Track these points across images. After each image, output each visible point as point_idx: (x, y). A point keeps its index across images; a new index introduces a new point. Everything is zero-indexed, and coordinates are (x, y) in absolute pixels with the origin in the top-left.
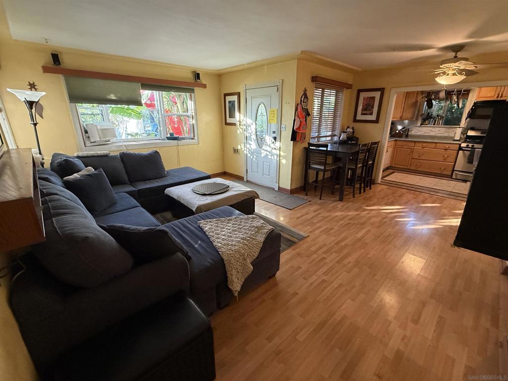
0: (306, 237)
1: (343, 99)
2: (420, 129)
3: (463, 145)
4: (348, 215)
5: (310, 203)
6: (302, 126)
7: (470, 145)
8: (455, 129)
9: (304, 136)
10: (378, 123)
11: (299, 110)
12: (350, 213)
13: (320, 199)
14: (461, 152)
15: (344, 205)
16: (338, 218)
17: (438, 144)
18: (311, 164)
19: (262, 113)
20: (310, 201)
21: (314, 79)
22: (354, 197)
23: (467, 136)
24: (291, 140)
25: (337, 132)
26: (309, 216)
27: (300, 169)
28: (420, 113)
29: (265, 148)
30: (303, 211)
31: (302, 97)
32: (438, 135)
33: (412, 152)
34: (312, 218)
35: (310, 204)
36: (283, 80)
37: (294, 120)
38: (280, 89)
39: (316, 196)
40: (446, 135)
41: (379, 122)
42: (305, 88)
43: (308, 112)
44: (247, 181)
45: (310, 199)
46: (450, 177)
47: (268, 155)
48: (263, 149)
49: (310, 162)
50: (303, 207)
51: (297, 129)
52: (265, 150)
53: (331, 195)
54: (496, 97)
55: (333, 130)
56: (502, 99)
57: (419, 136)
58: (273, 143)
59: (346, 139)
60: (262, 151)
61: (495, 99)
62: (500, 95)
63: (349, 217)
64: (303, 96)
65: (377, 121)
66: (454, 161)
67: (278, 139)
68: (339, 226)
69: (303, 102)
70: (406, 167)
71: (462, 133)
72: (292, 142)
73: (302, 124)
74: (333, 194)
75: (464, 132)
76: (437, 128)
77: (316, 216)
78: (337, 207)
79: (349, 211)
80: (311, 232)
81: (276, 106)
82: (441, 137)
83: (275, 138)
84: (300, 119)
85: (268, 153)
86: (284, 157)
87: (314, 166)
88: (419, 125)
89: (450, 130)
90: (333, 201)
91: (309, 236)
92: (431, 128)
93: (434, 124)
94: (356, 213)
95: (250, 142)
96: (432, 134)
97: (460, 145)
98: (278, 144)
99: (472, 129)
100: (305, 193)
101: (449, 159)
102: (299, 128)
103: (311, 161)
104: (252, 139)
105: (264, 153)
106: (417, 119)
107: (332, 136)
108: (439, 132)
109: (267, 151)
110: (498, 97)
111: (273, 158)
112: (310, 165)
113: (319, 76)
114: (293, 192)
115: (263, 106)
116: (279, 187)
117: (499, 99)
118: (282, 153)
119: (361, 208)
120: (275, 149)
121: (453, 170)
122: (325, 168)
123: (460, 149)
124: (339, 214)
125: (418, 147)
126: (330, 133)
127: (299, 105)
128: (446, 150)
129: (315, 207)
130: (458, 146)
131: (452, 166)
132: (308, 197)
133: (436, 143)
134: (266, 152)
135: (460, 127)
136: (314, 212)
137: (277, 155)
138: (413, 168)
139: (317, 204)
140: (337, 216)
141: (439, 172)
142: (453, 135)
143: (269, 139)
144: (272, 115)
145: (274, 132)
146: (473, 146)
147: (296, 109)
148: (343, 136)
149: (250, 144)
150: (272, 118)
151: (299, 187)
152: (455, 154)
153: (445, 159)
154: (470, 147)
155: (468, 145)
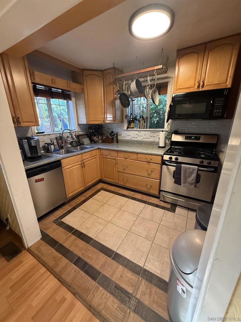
2: (128, 133)
3: (166, 157)
7: (174, 158)
8: (158, 134)
14: (164, 167)
17: (139, 155)
23: (171, 141)
28: (125, 115)
32: (144, 140)
33: (117, 164)
40: (151, 140)
54: (196, 87)
56: (204, 89)
61: (195, 89)
62: (201, 84)
66: (158, 177)
70: (115, 181)
71: (166, 138)
75: (168, 137)
76: (143, 132)
82: (147, 142)
88: (126, 129)
89: (155, 134)
92: (137, 133)
96: (139, 139)
97: (163, 157)
99: (176, 133)
101: (153, 175)
108: (145, 137)
110: (199, 87)
117: (201, 89)
121: (160, 190)
123: (163, 162)
125: (121, 158)
128: (149, 162)
130: (160, 158)
131: (158, 184)
133: (137, 153)
135: (163, 131)
138: (122, 184)
141: (145, 190)
142: (157, 140)
146: (177, 159)
152: (159, 168)
153: (149, 174)
154: (173, 160)
155: (171, 158)
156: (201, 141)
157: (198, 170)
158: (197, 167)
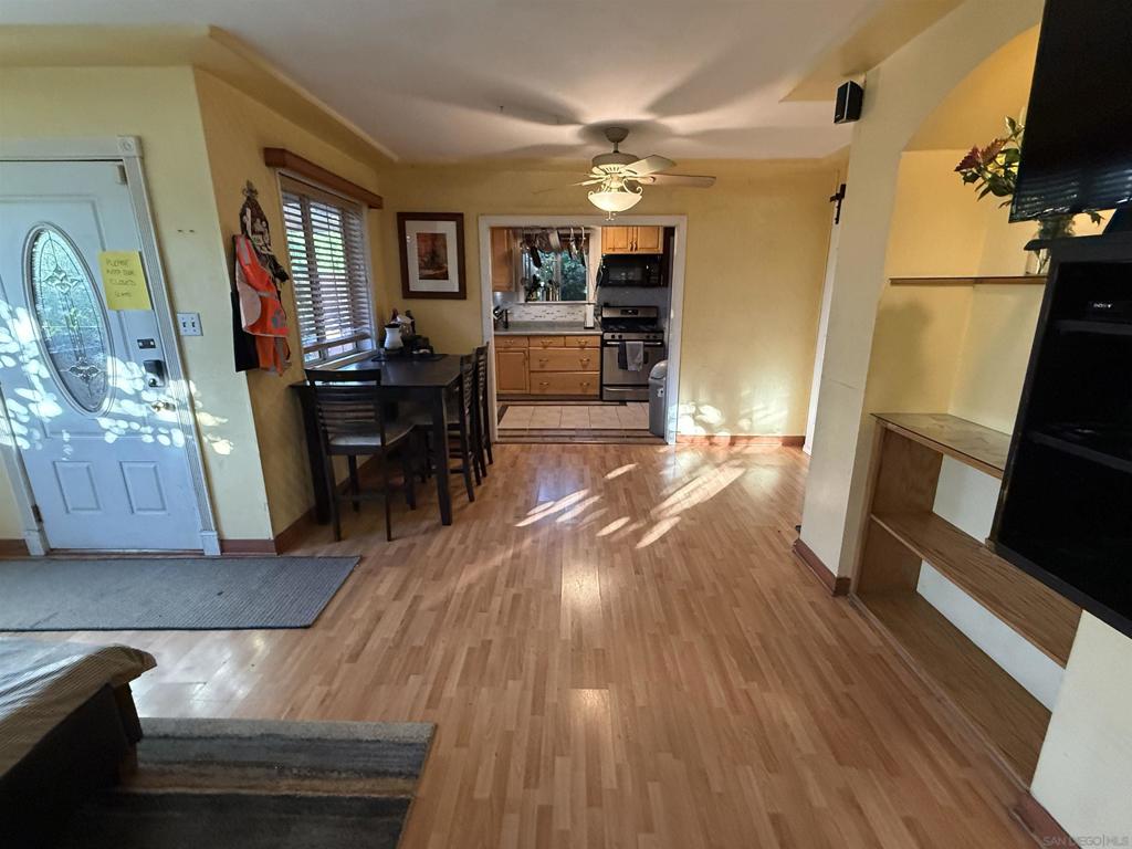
0: (431, 739)
1: (366, 235)
2: (527, 309)
3: (606, 336)
4: (497, 568)
5: (364, 566)
6: (269, 316)
7: (616, 335)
8: (583, 307)
9: (284, 353)
10: (465, 298)
11: (246, 258)
12: (497, 560)
13: (389, 539)
14: (605, 349)
15: (465, 537)
16: (477, 589)
17: (567, 339)
18: (330, 437)
19: (58, 270)
20: (362, 559)
21: (275, 157)
22: (472, 499)
23: (604, 318)
24: (238, 369)
25: (369, 327)
26: (388, 630)
27: (291, 461)
28: (520, 278)
29: (115, 409)
30: (359, 614)
31: (243, 214)
32: (558, 319)
33: (528, 358)
34: (404, 630)
35: (369, 572)
36: (140, 141)
37: (235, 296)
38: (134, 171)
39: (371, 530)
40: (569, 318)
41: (468, 297)
42: (249, 184)
43: (277, 266)
44: (51, 553)
45: (357, 552)
46: (601, 398)
47: (138, 433)
48: (106, 414)
49: (326, 432)
50: (350, 595)
51: (253, 327)
52: (117, 417)
53: (410, 513)
54: (629, 248)
55: (356, 321)
56: (637, 252)
57: (527, 325)
58: (154, 384)
59: (402, 345)
60: (105, 423)
61: (628, 252)
62: (634, 246)
63: (502, 578)
64: (249, 211)
65: (461, 294)
66: (598, 368)
67: (173, 365)
68: (498, 623)
69: (253, 232)
70: (524, 392)
71: (595, 313)
72: (243, 373)
73: (270, 309)
74: (413, 507)
75: (598, 312)
76: (555, 307)
77: (411, 612)
78: (453, 551)
79: (490, 552)
80: (433, 702)
81: (129, 242)
83: (158, 368)
84: (257, 290)
85: (135, 426)
86: (219, 432)
87: (342, 442)
88: (523, 302)
89: (576, 310)
90: (426, 532)
91: (436, 727)
92: (544, 307)
93: (548, 299)
94: (511, 552)
95: (23, 392)
96: (549, 318)
97: (602, 336)
98: (176, 388)
99: (607, 305)
100: (329, 530)
101: (591, 366)
102: (261, 323)
103: (328, 429)
104: (35, 380)
105: (112, 431)
106: (517, 290)
107: (357, 339)
108: (558, 314)
109: (128, 418)
111: (164, 440)
112: (327, 441)
113: (289, 149)
114: (284, 542)
115: (56, 237)
116: (222, 542)
117: (634, 252)
118: (206, 419)
119: (508, 527)
120: (167, 406)
121: (602, 386)
122: (383, 441)
123: (604, 343)
124: (471, 574)
125: (536, 347)
126: (348, 332)
127: (242, 242)
128: (583, 347)
129: (389, 580)
130: (599, 338)
131: (599, 377)
132: (344, 544)
133: (565, 336)
134: (123, 424)
135: (588, 304)
136: (398, 597)
137: (184, 429)
138: (537, 392)
139: (390, 564)
140: (470, 587)
141: (579, 392)
142: (582, 319)
143: (125, 374)
144: (117, 278)
145: (146, 344)
146: (620, 337)
147: (233, 257)
148: (392, 338)
149: (24, 402)
150: (124, 289)
151: (302, 518)
152: (599, 354)
153: (584, 366)
154: (617, 338)
155: (613, 336)
156: (639, 315)
157: (645, 346)
158: (642, 343)
